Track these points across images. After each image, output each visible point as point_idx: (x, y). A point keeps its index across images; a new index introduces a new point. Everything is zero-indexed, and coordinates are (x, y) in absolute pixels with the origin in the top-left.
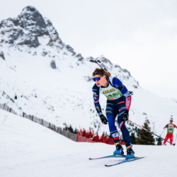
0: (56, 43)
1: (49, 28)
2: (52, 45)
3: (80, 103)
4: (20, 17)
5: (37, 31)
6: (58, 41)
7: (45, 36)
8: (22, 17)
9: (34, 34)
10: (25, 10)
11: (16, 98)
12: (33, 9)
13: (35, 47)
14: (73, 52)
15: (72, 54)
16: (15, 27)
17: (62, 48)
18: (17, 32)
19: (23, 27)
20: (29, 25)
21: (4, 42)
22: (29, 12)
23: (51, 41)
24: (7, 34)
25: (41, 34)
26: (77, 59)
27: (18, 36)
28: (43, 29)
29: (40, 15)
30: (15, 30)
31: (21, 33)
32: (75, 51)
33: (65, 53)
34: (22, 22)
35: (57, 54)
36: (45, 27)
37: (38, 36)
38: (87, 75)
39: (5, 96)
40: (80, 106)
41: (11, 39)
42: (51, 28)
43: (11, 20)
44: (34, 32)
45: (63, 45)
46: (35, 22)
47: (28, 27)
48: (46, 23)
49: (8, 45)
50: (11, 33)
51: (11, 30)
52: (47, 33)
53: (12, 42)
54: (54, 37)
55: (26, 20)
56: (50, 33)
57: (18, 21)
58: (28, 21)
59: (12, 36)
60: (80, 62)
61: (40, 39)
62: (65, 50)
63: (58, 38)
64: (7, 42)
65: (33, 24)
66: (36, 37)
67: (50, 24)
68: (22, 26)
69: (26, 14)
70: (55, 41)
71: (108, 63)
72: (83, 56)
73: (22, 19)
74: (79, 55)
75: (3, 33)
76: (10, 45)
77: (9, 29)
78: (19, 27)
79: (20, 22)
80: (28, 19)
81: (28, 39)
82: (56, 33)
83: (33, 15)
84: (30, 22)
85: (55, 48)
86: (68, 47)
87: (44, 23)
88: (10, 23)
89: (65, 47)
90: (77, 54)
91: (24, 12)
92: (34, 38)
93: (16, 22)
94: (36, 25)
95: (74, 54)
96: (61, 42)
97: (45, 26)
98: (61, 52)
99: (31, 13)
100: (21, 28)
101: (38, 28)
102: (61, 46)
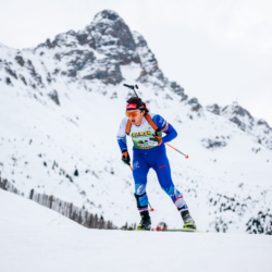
0: (153, 79)
1: (140, 51)
2: (145, 81)
3: (192, 186)
4: (89, 30)
5: (120, 56)
6: (156, 74)
7: (133, 64)
8: (94, 29)
9: (113, 61)
10: (100, 17)
11: (76, 173)
12: (113, 16)
13: (114, 84)
14: (183, 94)
15: (180, 97)
16: (80, 48)
17: (162, 88)
18: (83, 57)
19: (95, 48)
20: (106, 44)
21: (59, 74)
22: (106, 21)
23: (144, 73)
24: (66, 60)
25: (125, 60)
26: (190, 107)
27: (84, 63)
28: (131, 52)
29: (127, 27)
30: (80, 52)
31: (90, 57)
32: (186, 93)
33: (168, 97)
34: (93, 39)
35: (153, 97)
36: (134, 49)
37: (121, 63)
38: (207, 137)
39: (57, 170)
40: (192, 192)
41: (71, 67)
42: (145, 50)
43: (73, 34)
44: (115, 57)
45: (166, 83)
46: (116, 39)
47: (103, 48)
48: (137, 41)
49: (66, 78)
50: (73, 57)
51: (72, 52)
52: (137, 60)
53: (73, 74)
54: (149, 67)
55: (100, 34)
56: (143, 60)
57: (86, 36)
58: (104, 37)
59: (73, 63)
60: (194, 114)
61: (124, 69)
62: (168, 90)
63: (156, 68)
64: (64, 73)
65: (112, 43)
66: (117, 66)
67: (143, 43)
68: (93, 46)
69: (101, 25)
70: (151, 73)
71: (246, 117)
72: (200, 102)
73: (93, 33)
74: (193, 101)
75: (58, 57)
76: (69, 79)
77: (69, 50)
78: (86, 48)
79: (89, 38)
80: (103, 33)
81: (103, 69)
82: (153, 60)
83: (113, 27)
84: (107, 38)
85: (151, 86)
86: (174, 85)
87: (133, 41)
88: (71, 39)
89: (169, 85)
90: (190, 98)
91: (96, 21)
92: (112, 68)
93: (82, 39)
94: (119, 44)
95: (185, 97)
96: (161, 77)
97: (134, 47)
98: (162, 94)
99: (110, 22)
100: (91, 50)
101: (121, 51)
102: (162, 84)
